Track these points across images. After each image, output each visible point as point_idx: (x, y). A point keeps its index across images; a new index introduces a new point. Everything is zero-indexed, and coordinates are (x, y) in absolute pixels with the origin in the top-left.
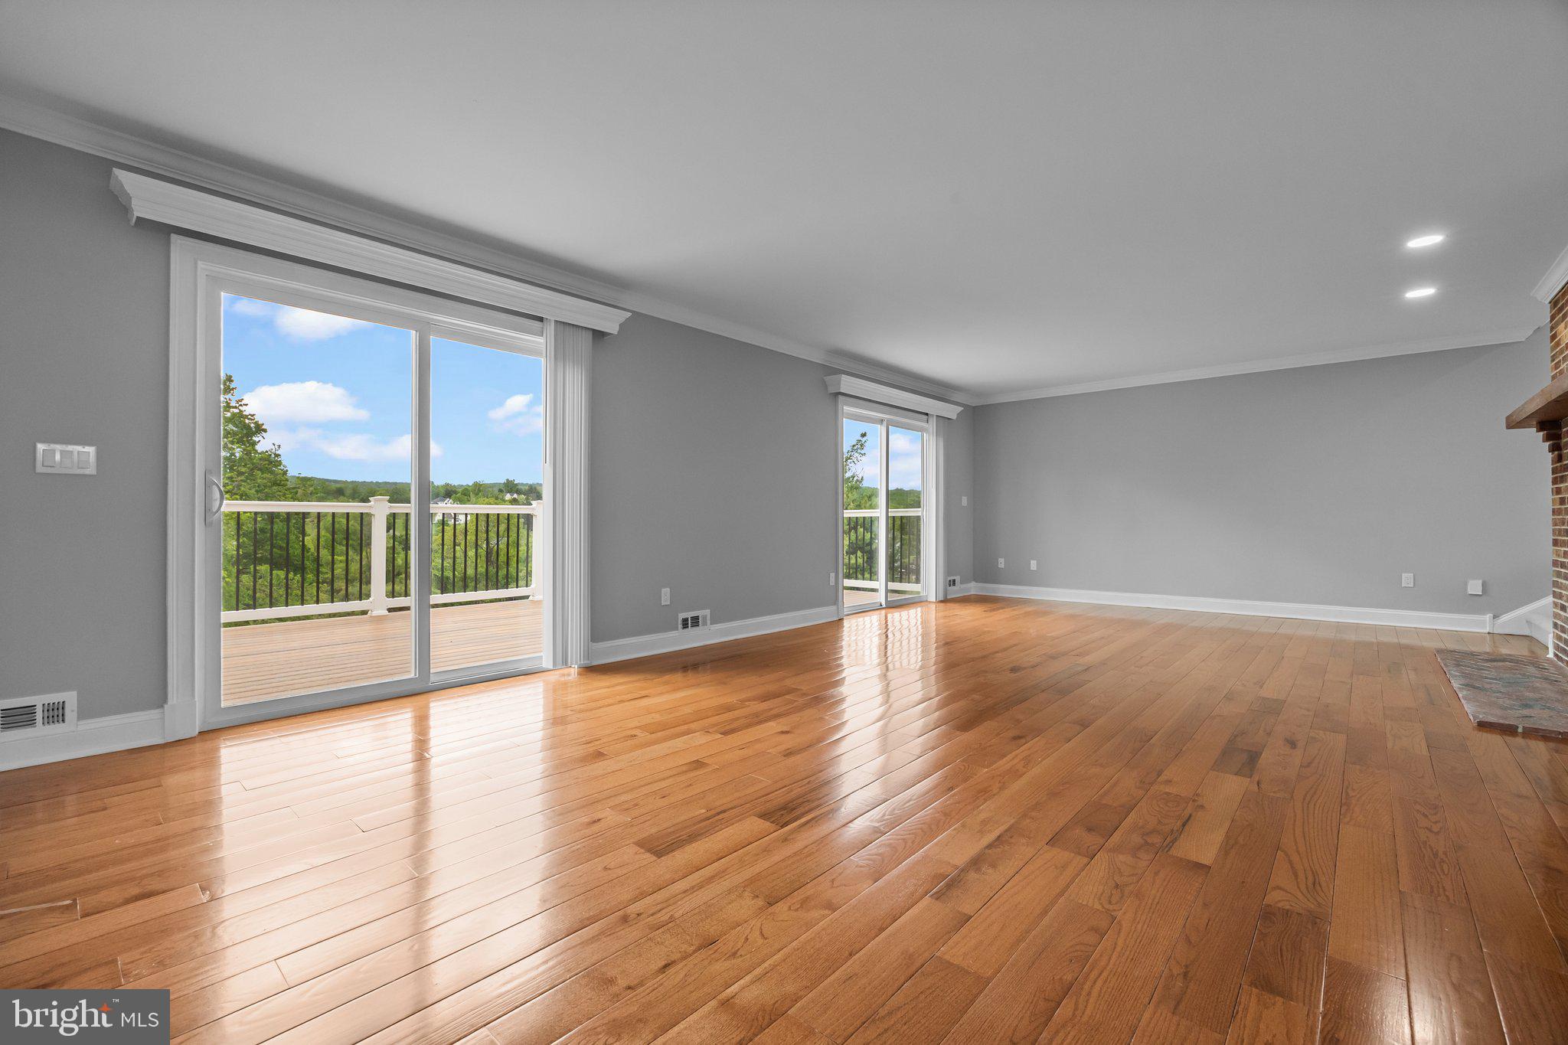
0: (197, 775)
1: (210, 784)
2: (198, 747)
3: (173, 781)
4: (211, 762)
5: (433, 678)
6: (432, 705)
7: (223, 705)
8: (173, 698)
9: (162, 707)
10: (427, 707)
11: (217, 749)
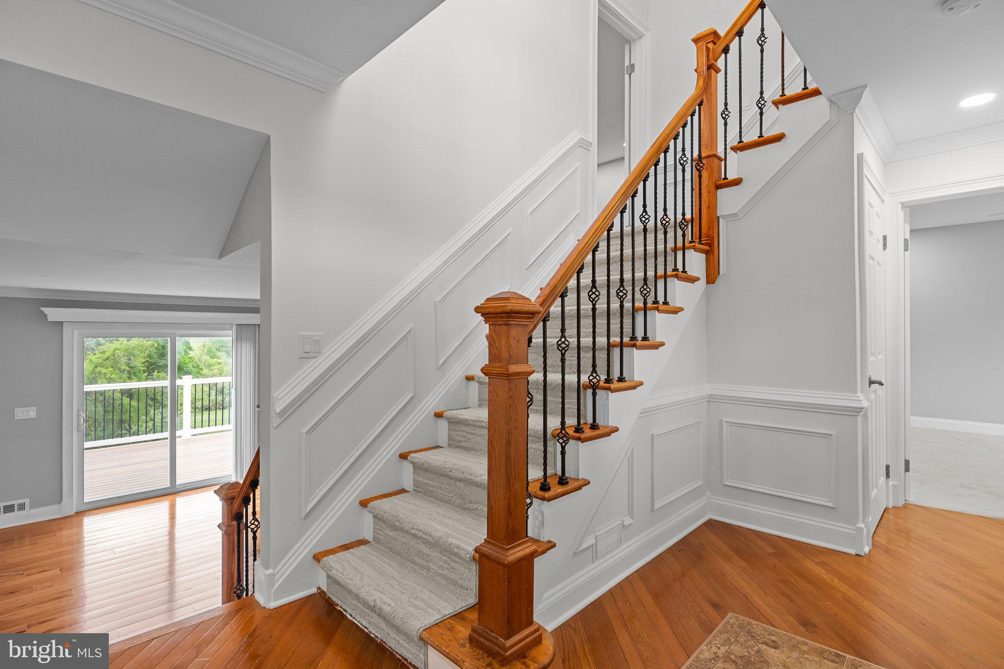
0: (75, 530)
1: (80, 534)
2: (75, 519)
3: (65, 533)
4: (80, 525)
5: (177, 487)
6: (177, 499)
7: (85, 501)
8: (65, 501)
9: (60, 503)
10: (175, 500)
11: (82, 520)
